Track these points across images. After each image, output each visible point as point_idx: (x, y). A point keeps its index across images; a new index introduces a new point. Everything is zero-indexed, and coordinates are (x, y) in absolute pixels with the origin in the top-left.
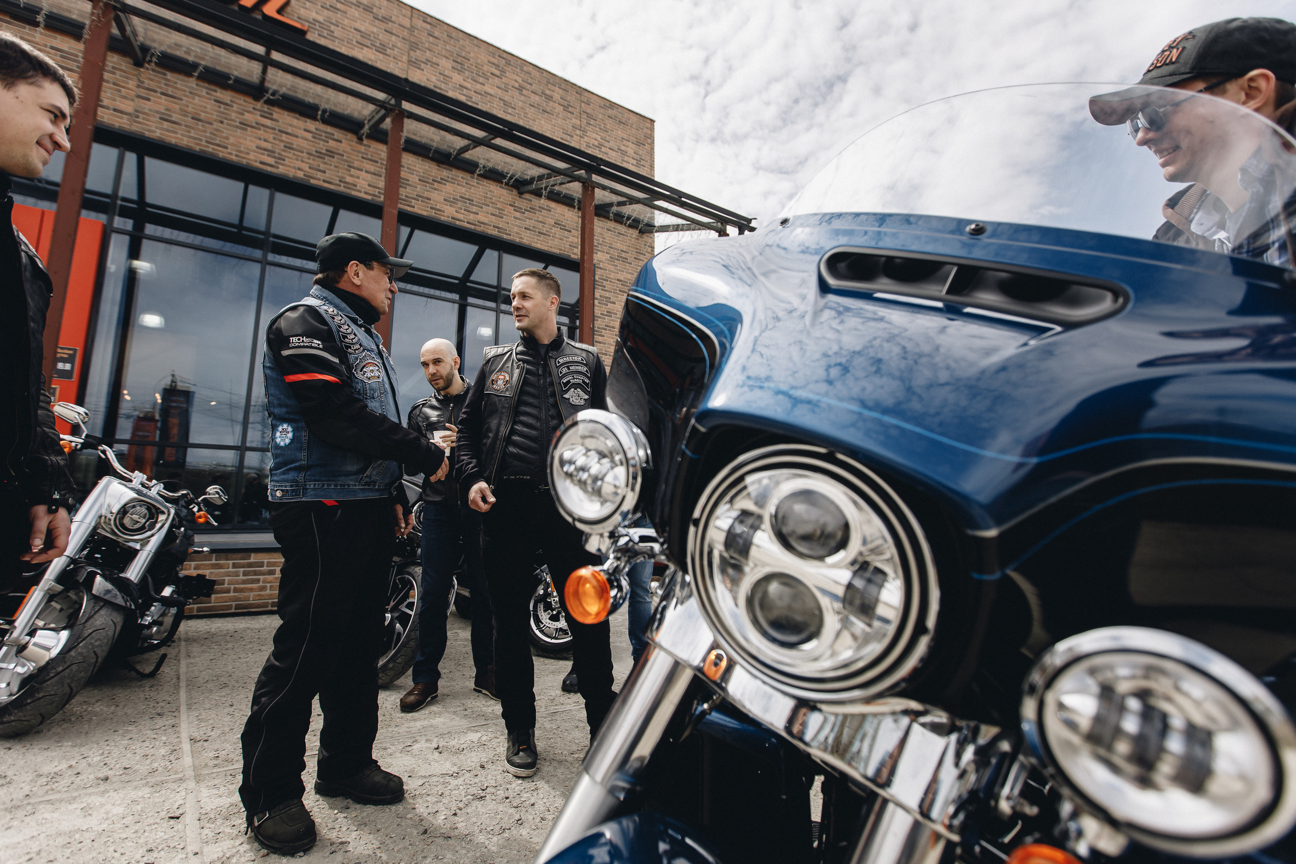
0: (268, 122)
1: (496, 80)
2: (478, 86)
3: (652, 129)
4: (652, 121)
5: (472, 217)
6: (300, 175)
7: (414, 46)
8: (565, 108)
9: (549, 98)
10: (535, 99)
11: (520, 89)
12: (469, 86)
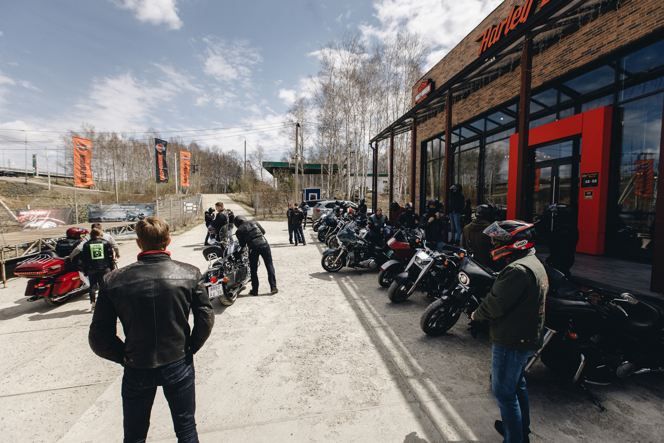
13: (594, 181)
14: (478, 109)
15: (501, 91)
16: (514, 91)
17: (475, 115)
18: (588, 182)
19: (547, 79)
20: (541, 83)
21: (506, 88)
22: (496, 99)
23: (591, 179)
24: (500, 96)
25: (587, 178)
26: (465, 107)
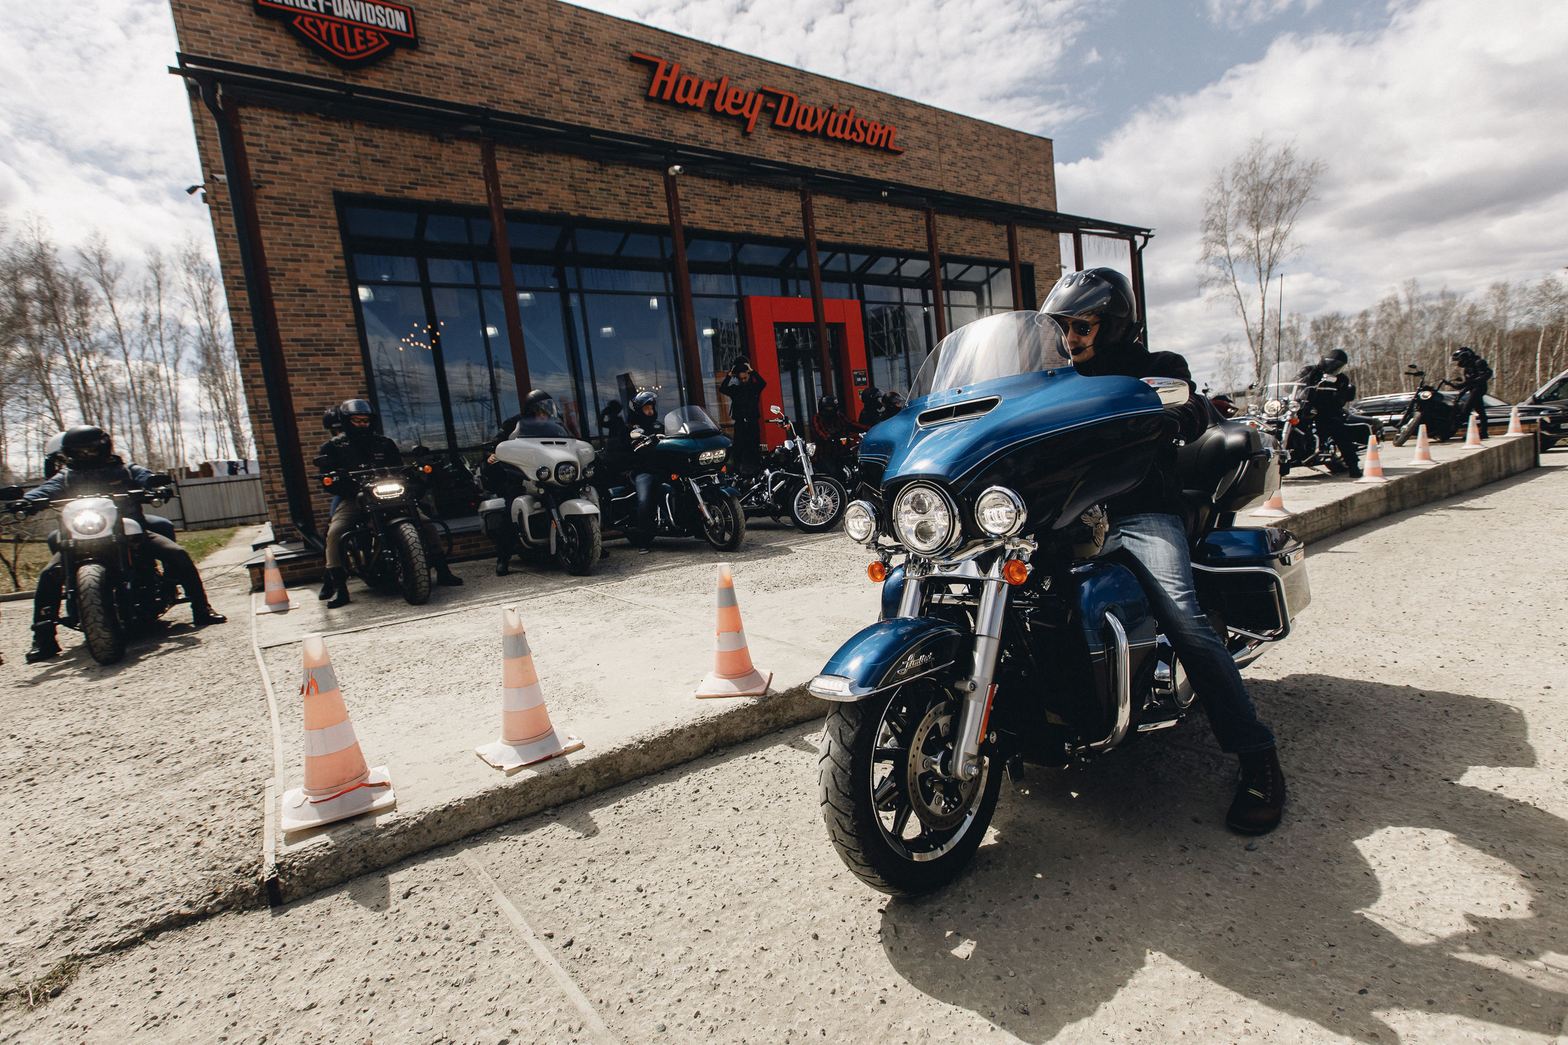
0: (896, 218)
1: (976, 145)
2: (970, 153)
3: (1051, 148)
4: (1051, 141)
5: (978, 249)
6: (911, 247)
7: (940, 137)
8: (1009, 150)
9: (1000, 146)
10: (995, 150)
11: (987, 146)
12: (965, 155)
13: (864, 379)
14: (651, 211)
15: (709, 207)
16: (737, 221)
17: (643, 221)
18: (859, 380)
19: (789, 234)
20: (782, 235)
21: (720, 208)
22: (698, 215)
23: (861, 377)
24: (708, 214)
25: (858, 376)
26: (603, 186)
